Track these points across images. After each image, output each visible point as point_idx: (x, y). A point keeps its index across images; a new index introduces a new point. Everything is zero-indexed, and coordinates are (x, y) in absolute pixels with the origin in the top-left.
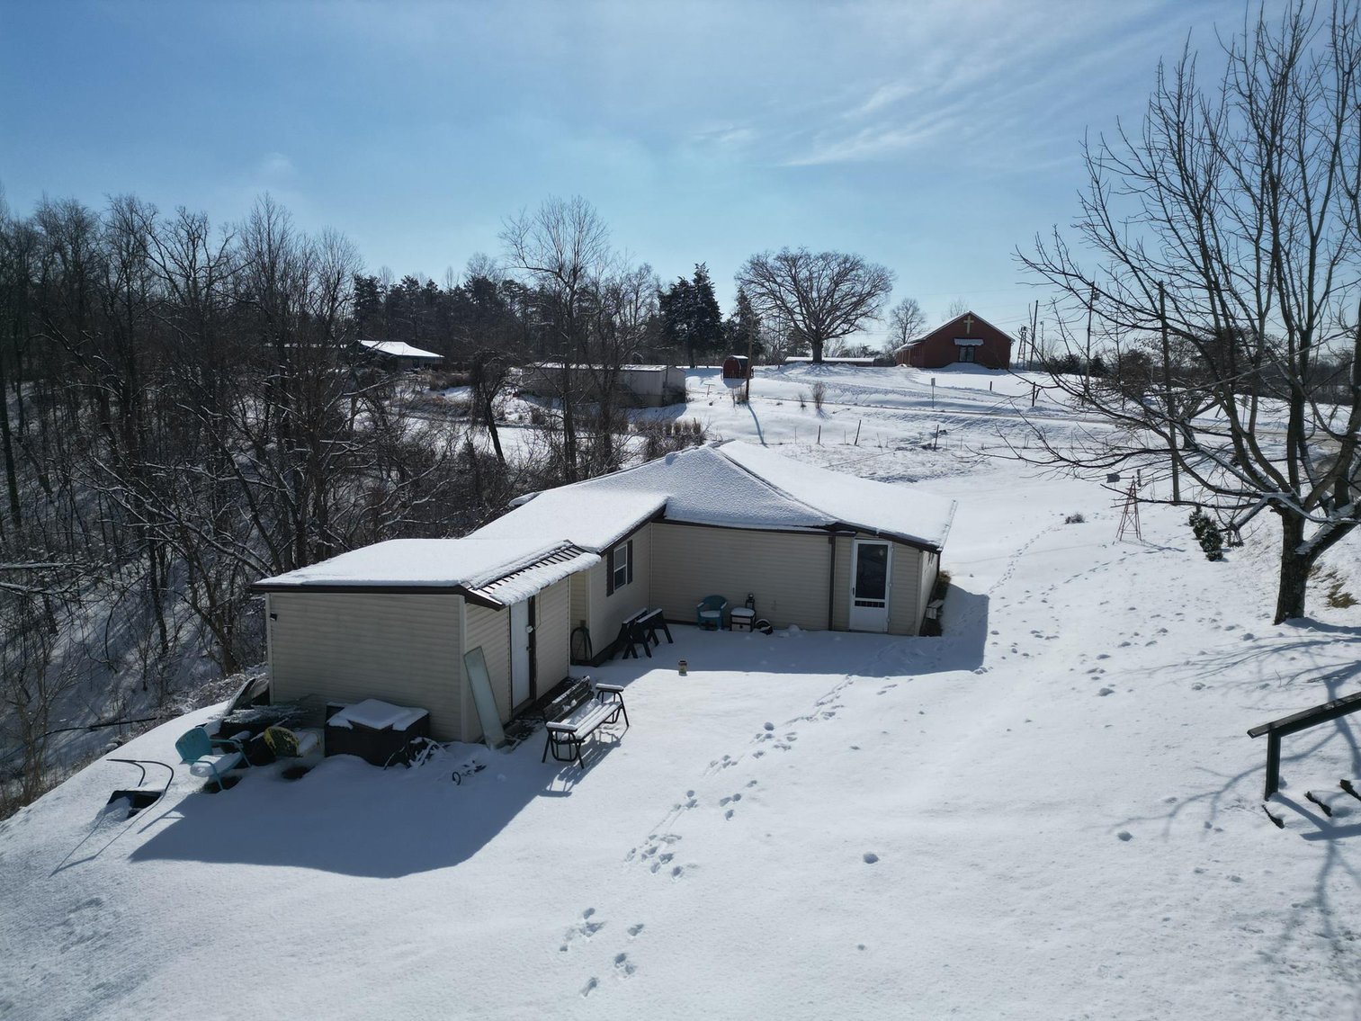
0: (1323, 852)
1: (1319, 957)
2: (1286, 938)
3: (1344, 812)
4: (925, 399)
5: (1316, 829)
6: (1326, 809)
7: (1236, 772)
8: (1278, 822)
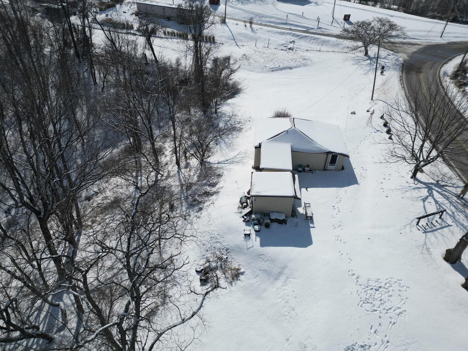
0: (425, 235)
1: (426, 252)
2: (423, 249)
3: (427, 229)
4: (283, 22)
5: (424, 231)
6: (425, 228)
7: (412, 220)
8: (419, 230)
